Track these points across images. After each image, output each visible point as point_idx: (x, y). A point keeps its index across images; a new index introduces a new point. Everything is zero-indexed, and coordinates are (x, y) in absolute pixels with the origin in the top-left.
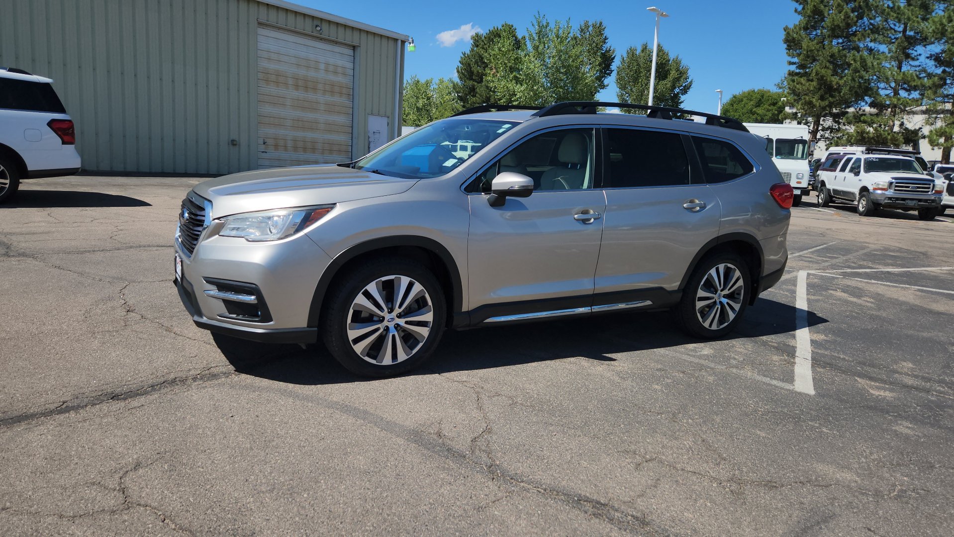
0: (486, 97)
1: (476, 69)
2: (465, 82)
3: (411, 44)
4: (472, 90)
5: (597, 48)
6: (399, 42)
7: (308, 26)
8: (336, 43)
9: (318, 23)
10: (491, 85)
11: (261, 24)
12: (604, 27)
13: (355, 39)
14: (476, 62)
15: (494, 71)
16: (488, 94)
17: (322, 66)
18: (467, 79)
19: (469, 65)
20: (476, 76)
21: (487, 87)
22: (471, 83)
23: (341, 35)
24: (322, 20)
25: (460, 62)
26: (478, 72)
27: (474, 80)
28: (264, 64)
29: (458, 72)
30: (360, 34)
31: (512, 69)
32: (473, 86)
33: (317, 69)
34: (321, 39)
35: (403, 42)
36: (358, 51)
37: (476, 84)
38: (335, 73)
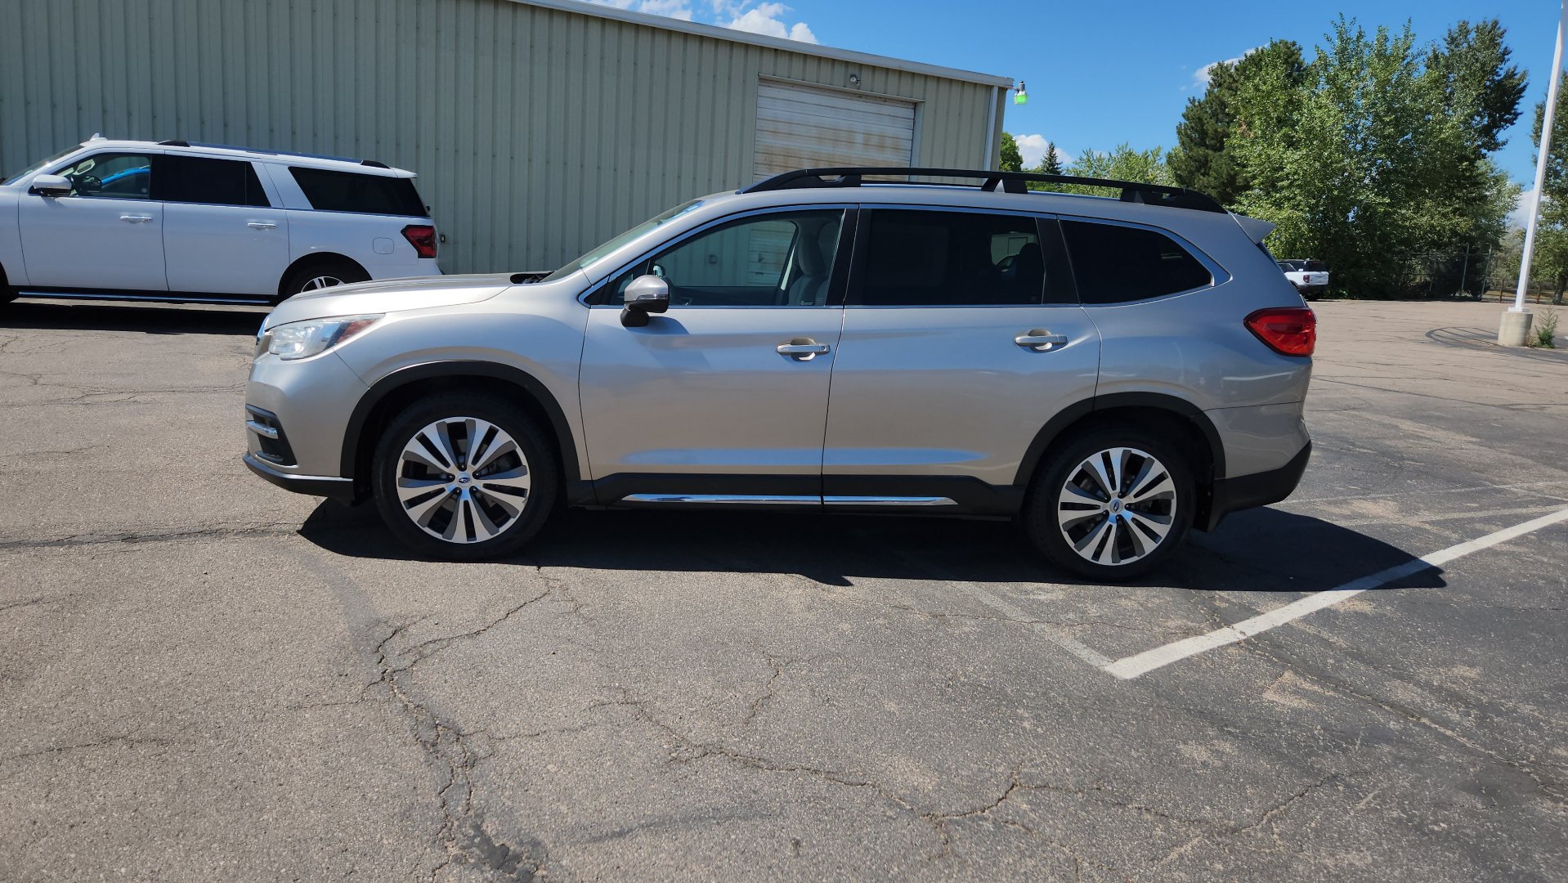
0: (1229, 174)
1: (1210, 126)
2: (1191, 150)
3: (1020, 92)
4: (1203, 165)
5: (1484, 71)
6: (995, 91)
7: (838, 77)
8: (885, 100)
9: (856, 72)
10: (1237, 153)
11: (763, 80)
12: (1501, 30)
13: (916, 91)
14: (1214, 115)
15: (1244, 127)
16: (1232, 170)
17: (859, 138)
18: (1196, 144)
19: (1200, 119)
20: (1213, 139)
21: (1233, 158)
22: (1201, 151)
23: (893, 87)
24: (861, 66)
25: (1184, 116)
26: (1216, 131)
27: (1207, 147)
28: (768, 140)
29: (1179, 133)
30: (925, 83)
31: (1281, 122)
32: (1206, 156)
33: (851, 143)
34: (860, 96)
35: (1003, 91)
36: (921, 110)
37: (1210, 152)
38: (881, 147)
